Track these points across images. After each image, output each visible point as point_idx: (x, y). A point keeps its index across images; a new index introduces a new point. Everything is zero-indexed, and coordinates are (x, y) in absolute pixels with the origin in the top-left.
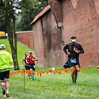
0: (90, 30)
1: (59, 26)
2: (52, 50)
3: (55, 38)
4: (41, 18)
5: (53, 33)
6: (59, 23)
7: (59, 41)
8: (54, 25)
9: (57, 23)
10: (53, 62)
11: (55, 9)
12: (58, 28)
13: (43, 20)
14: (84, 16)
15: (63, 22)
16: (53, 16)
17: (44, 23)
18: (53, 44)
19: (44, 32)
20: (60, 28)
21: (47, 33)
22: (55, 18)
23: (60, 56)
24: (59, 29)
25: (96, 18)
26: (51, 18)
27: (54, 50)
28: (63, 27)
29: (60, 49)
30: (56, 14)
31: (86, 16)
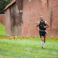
0: (38, 15)
1: (20, 12)
2: (16, 26)
3: (17, 19)
4: (10, 7)
5: (17, 16)
6: (20, 10)
7: (20, 21)
8: (17, 11)
9: (19, 10)
10: (16, 33)
11: (18, 2)
12: (20, 13)
13: (11, 8)
15: (22, 10)
16: (17, 6)
17: (11, 10)
18: (16, 23)
19: (11, 16)
20: (21, 13)
21: (13, 16)
22: (18, 7)
24: (20, 14)
25: (42, 8)
26: (15, 7)
27: (17, 26)
28: (22, 13)
29: (21, 26)
30: (19, 5)
31: (36, 7)
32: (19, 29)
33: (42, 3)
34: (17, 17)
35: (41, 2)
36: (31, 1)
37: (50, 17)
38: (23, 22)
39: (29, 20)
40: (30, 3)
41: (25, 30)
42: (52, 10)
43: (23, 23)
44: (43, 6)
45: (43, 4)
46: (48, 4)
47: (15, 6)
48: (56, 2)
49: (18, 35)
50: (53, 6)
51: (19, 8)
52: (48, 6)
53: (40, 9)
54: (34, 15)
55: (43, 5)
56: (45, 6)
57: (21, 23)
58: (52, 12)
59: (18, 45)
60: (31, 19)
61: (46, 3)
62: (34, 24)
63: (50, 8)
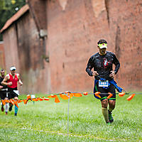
0: (85, 40)
1: (42, 35)
2: (31, 70)
3: (35, 52)
4: (15, 24)
5: (33, 44)
6: (41, 31)
7: (42, 57)
8: (34, 33)
9: (39, 31)
10: (32, 86)
12: (40, 37)
13: (18, 26)
14: (77, 20)
15: (47, 29)
16: (32, 21)
17: (19, 30)
18: (32, 61)
19: (20, 44)
20: (43, 38)
21: (24, 45)
22: (36, 23)
24: (41, 40)
26: (29, 24)
27: (35, 69)
28: (46, 36)
29: (43, 68)
30: (36, 18)
31: (80, 21)
32: (41, 76)
33: (94, 10)
34: (35, 47)
35: (91, 7)
36: (66, 7)
37: (114, 44)
38: (48, 58)
39: (64, 53)
40: (64, 11)
42: (118, 27)
43: (48, 62)
44: (97, 18)
45: (97, 13)
46: (108, 12)
47: (29, 20)
49: (38, 91)
50: (120, 17)
51: (39, 25)
52: (108, 18)
53: (89, 25)
54: (75, 41)
55: (96, 16)
56: (101, 18)
57: (44, 60)
58: (118, 32)
60: (68, 50)
61: (103, 11)
62: (76, 62)
63: (114, 22)
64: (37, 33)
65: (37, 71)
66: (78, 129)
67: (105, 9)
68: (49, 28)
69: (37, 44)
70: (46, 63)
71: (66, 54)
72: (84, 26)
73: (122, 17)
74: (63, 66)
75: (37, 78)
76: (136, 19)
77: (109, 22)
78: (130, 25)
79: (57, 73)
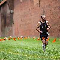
2: (6, 27)
3: (8, 19)
7: (11, 21)
9: (10, 10)
10: (6, 34)
12: (11, 13)
14: (27, 7)
16: (7, 6)
17: (2, 10)
19: (2, 16)
20: (12, 13)
21: (4, 16)
22: (9, 7)
23: (11, 30)
24: (11, 14)
25: (33, 8)
27: (8, 27)
28: (13, 13)
29: (12, 26)
32: (10, 30)
34: (8, 17)
36: (22, 1)
38: (14, 22)
40: (21, 3)
41: (17, 30)
42: (44, 10)
43: (14, 24)
46: (40, 3)
48: (48, 2)
50: (45, 6)
52: (40, 6)
53: (32, 9)
54: (25, 15)
55: (35, 5)
56: (37, 6)
57: (12, 23)
58: (44, 12)
59: (8, 46)
60: (22, 19)
61: (38, 3)
62: (26, 24)
63: (42, 8)
64: (9, 11)
65: (9, 27)
66: (26, 53)
67: (38, 2)
68: (14, 9)
69: (9, 16)
70: (13, 24)
71: (21, 21)
72: (30, 9)
73: (46, 6)
74: (20, 26)
75: (9, 30)
76: (52, 7)
77: (40, 8)
78: (49, 9)
79: (17, 29)
